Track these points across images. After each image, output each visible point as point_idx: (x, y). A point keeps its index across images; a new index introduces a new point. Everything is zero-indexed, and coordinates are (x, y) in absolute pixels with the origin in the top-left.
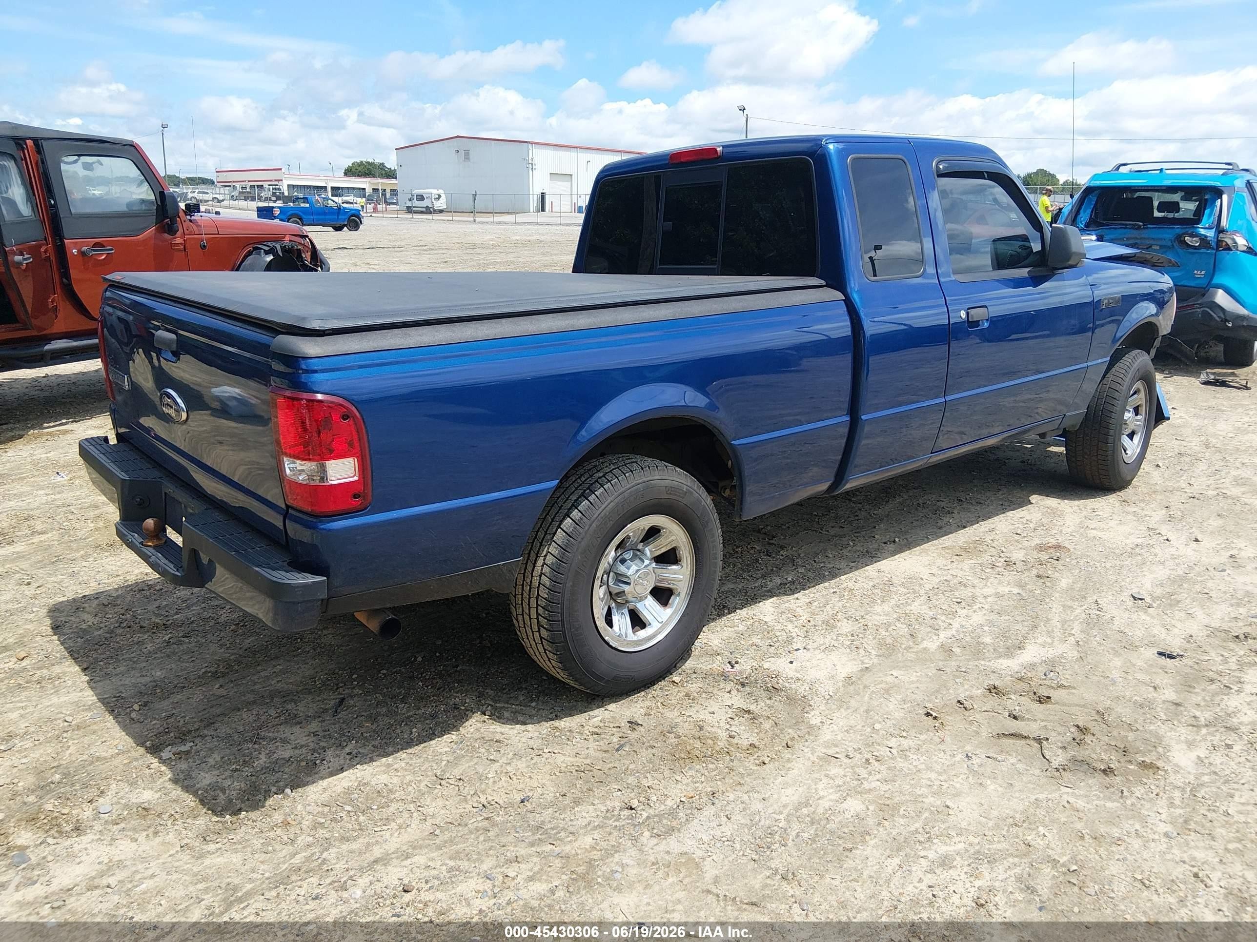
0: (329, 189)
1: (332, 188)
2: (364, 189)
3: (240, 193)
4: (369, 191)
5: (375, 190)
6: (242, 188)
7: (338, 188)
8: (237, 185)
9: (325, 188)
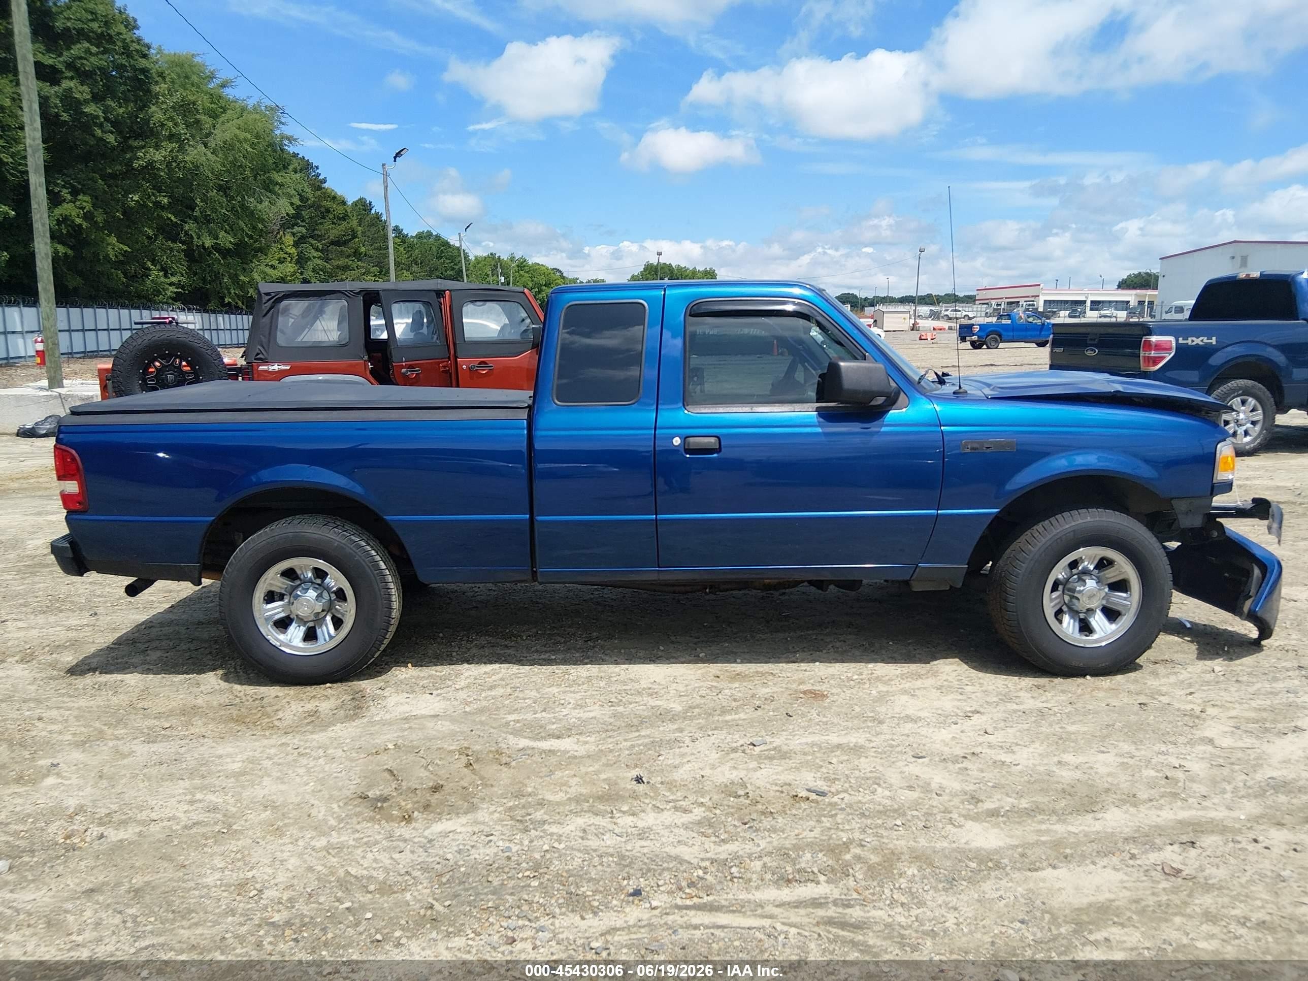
0: (1088, 304)
1: (1092, 302)
2: (1128, 302)
3: (994, 309)
4: (1133, 303)
5: (1141, 303)
6: (998, 305)
7: (1099, 302)
8: (993, 302)
9: (1085, 302)
